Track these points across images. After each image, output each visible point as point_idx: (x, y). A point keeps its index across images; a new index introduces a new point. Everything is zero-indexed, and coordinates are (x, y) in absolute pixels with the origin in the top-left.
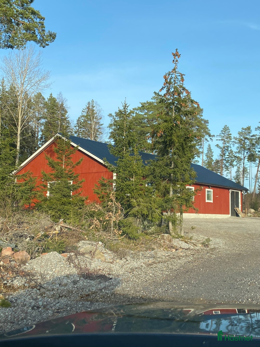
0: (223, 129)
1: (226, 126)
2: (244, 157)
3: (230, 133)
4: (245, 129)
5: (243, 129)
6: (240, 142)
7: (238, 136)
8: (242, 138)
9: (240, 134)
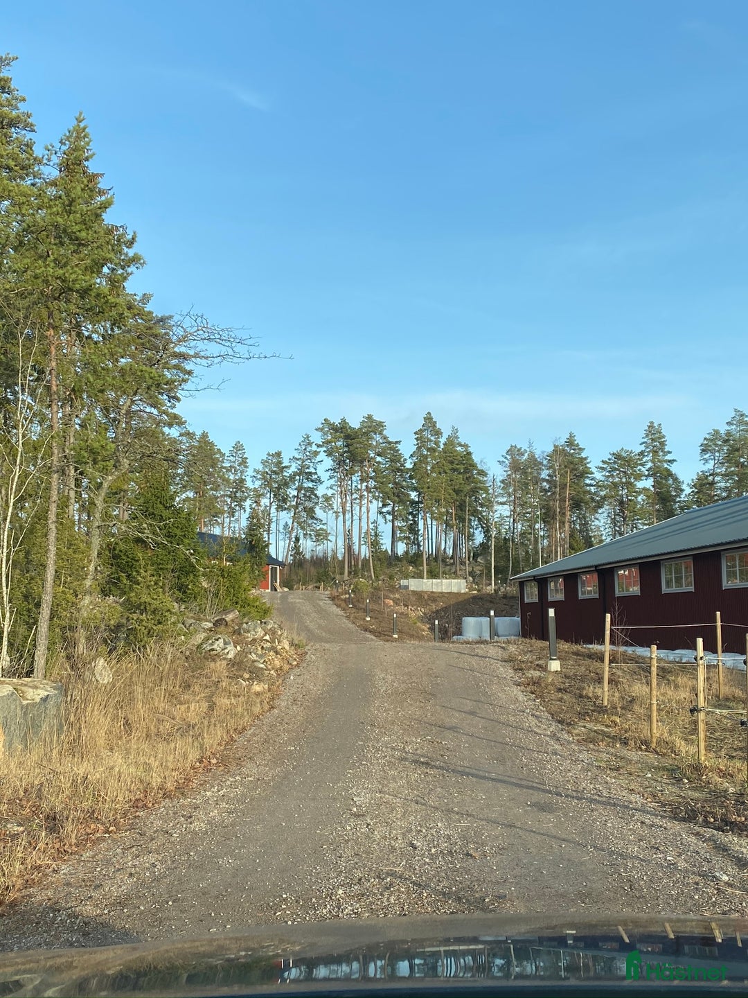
0: (233, 447)
1: (239, 442)
2: (271, 504)
3: (245, 456)
4: (273, 455)
5: (269, 454)
6: (264, 478)
7: (260, 467)
8: (267, 470)
9: (264, 463)
